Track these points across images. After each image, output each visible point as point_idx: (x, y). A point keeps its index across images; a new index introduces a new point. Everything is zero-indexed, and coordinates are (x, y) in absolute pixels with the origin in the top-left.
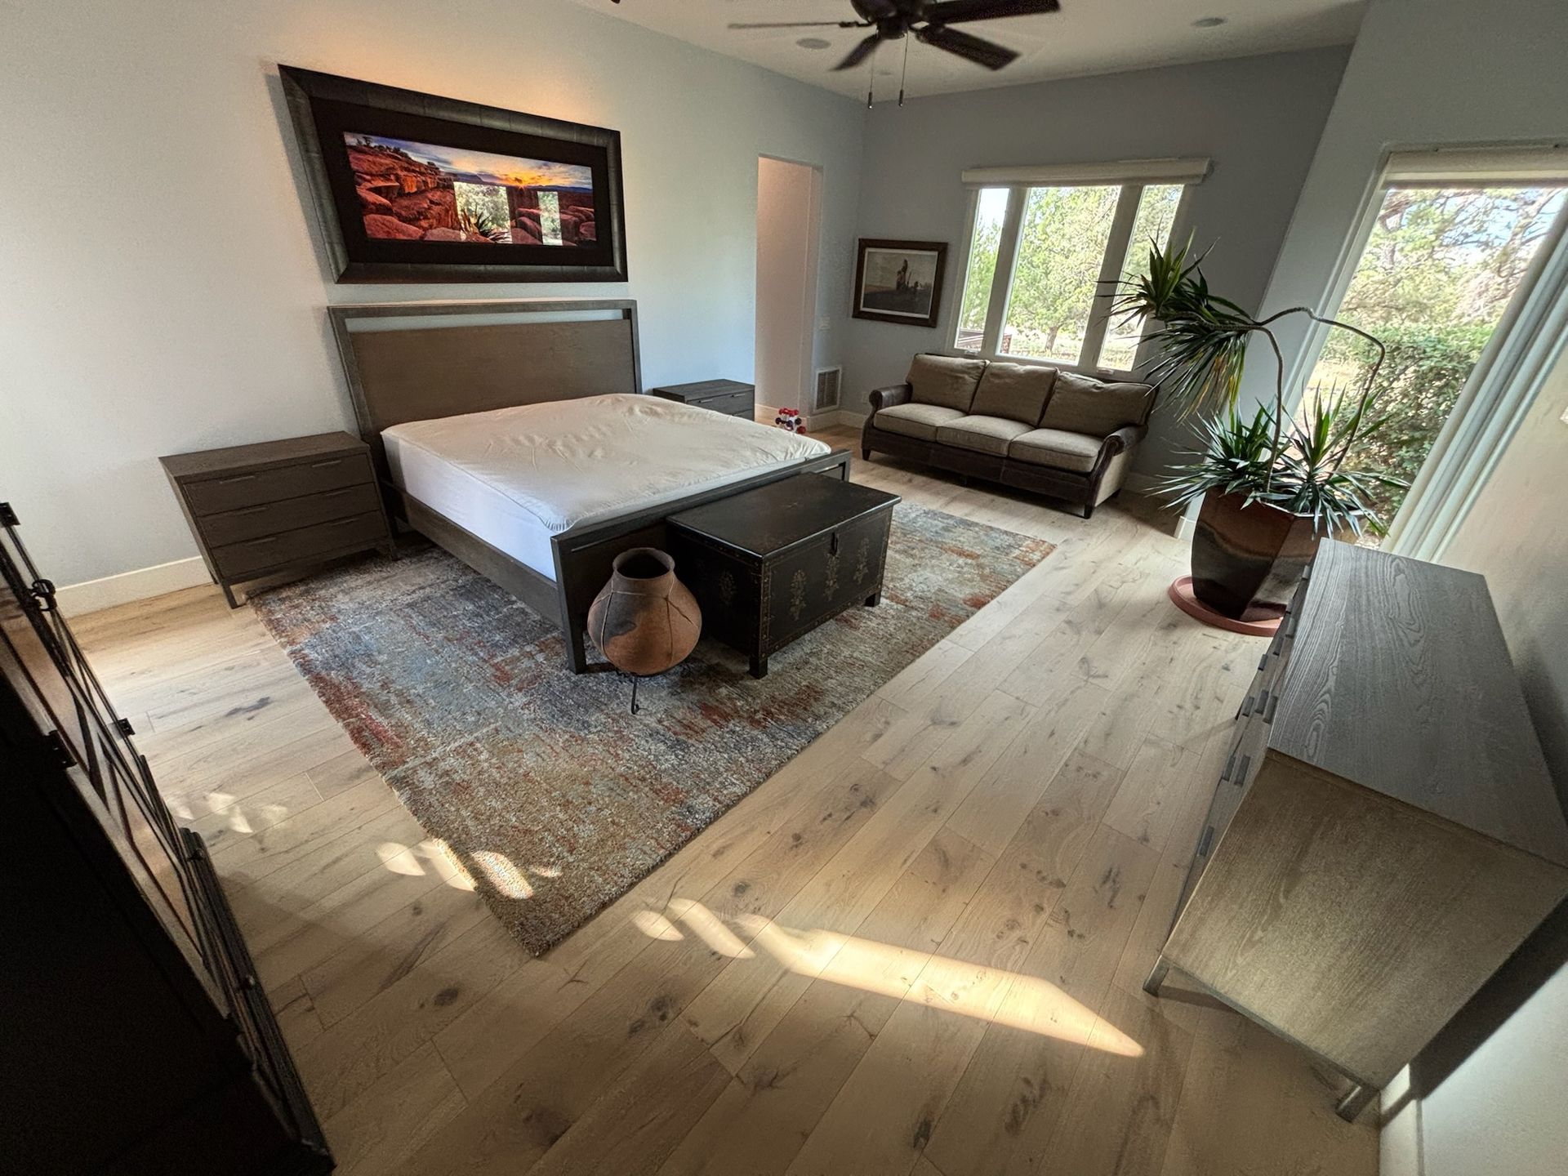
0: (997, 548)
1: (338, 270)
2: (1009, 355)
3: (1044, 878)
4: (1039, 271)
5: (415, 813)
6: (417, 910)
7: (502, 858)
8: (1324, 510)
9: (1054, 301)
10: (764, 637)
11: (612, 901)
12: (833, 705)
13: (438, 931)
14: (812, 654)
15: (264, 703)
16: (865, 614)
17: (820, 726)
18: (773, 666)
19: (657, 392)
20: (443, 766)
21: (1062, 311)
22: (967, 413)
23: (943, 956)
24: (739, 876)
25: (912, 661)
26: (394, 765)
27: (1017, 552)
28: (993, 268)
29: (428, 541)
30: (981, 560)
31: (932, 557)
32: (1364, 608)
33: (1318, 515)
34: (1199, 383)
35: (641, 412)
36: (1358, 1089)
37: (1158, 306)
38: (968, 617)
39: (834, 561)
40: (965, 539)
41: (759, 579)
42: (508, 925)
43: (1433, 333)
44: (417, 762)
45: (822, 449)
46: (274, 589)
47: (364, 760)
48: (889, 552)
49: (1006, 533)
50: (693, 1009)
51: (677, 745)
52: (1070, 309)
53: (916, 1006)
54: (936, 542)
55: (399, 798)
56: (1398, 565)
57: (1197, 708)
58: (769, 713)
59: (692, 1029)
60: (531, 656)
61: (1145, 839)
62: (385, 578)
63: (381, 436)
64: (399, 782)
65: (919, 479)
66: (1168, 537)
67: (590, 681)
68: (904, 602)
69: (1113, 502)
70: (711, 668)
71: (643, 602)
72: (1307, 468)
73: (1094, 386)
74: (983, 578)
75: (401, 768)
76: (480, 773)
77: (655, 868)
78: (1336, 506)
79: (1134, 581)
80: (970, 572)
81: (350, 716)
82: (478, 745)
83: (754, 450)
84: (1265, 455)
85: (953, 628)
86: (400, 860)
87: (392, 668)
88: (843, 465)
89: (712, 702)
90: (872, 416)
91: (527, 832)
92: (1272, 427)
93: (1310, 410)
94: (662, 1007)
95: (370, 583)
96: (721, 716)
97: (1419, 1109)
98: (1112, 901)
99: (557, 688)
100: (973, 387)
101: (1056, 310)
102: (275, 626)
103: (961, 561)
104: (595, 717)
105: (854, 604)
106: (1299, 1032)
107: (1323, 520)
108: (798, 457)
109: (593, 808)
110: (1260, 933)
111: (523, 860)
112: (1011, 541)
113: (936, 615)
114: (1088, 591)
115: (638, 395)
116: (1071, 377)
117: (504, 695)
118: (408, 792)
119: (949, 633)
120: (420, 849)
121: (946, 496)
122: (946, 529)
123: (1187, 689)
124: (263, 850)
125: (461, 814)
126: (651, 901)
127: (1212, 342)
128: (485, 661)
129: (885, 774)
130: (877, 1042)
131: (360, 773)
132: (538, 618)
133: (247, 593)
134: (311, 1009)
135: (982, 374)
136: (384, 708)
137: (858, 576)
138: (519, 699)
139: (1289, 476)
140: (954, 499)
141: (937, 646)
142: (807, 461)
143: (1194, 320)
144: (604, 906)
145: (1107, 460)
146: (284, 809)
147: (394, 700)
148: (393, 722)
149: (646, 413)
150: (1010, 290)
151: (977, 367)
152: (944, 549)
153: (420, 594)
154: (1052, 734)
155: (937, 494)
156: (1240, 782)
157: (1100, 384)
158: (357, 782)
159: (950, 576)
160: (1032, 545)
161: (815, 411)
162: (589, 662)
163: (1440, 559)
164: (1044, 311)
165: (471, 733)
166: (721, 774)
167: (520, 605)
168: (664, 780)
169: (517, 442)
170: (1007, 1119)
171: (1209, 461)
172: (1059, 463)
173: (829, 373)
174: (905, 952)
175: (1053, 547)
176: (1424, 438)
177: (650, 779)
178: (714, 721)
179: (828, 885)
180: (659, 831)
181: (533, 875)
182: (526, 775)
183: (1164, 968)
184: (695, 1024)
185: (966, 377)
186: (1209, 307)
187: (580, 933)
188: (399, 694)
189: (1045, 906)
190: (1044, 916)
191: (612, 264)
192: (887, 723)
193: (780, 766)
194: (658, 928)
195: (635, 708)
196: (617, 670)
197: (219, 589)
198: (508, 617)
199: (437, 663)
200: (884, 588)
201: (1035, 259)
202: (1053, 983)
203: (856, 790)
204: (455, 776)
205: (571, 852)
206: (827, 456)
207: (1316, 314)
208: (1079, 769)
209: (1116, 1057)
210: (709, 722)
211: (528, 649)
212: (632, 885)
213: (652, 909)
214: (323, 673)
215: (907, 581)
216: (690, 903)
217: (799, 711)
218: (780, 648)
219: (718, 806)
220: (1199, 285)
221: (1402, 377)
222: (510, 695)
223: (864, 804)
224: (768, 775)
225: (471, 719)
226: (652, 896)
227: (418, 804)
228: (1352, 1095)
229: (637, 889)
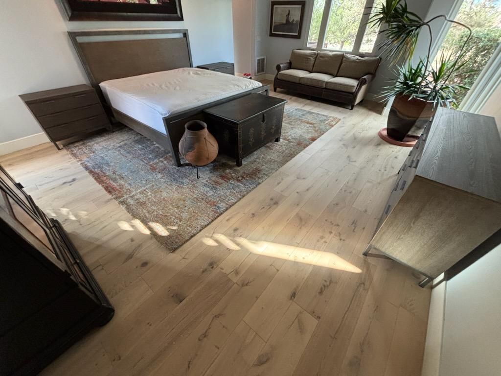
0: (321, 121)
1: (68, 15)
2: (327, 49)
3: (333, 224)
4: (339, 17)
5: (128, 212)
6: (132, 240)
7: (158, 224)
8: (438, 99)
9: (344, 30)
10: (240, 152)
11: (195, 235)
12: (264, 174)
13: (140, 246)
14: (257, 158)
15: (74, 180)
16: (275, 145)
17: (260, 181)
18: (244, 163)
19: (198, 67)
20: (136, 197)
21: (346, 34)
22: (311, 72)
23: (301, 247)
24: (235, 226)
25: (291, 159)
26: (120, 197)
27: (327, 122)
28: (322, 17)
29: (123, 125)
30: (315, 125)
31: (298, 125)
32: (452, 129)
33: (436, 101)
34: (399, 51)
35: (193, 74)
36: (427, 278)
37: (387, 17)
38: (310, 144)
39: (263, 125)
40: (310, 118)
41: (237, 131)
42: (162, 244)
43: (486, 31)
44: (127, 196)
45: (259, 84)
46: (73, 143)
47: (110, 196)
48: (283, 124)
49: (324, 115)
50: (221, 265)
51: (213, 188)
52: (349, 33)
53: (292, 261)
54: (300, 119)
55: (123, 207)
56: (464, 115)
57: (385, 170)
58: (243, 177)
59: (222, 271)
60: (162, 162)
61: (366, 211)
62: (110, 138)
63: (99, 86)
64: (122, 203)
65: (294, 98)
66: (380, 115)
67: (183, 169)
68: (288, 140)
69: (361, 104)
70: (223, 164)
71: (197, 140)
72: (434, 84)
73: (358, 59)
74: (316, 131)
75: (122, 198)
76: (149, 199)
77: (208, 225)
78: (442, 98)
79: (367, 130)
80: (311, 129)
81: (104, 183)
82: (147, 190)
83: (234, 85)
84: (419, 79)
85: (305, 148)
86: (125, 226)
87: (116, 167)
88: (267, 90)
89: (223, 174)
90: (277, 75)
91: (166, 216)
92: (423, 68)
93: (438, 60)
94: (212, 265)
95: (105, 140)
96: (227, 179)
97: (446, 284)
98: (354, 230)
99: (172, 172)
100: (313, 62)
101: (344, 34)
102: (74, 155)
103: (308, 125)
104: (185, 181)
105: (271, 141)
106: (410, 264)
107: (437, 104)
108: (250, 87)
109: (187, 208)
110: (403, 236)
111: (165, 224)
112: (325, 118)
113: (299, 144)
114: (352, 133)
115: (192, 68)
116: (349, 56)
117: (154, 174)
118: (125, 206)
119: (303, 150)
120: (131, 223)
121: (303, 103)
122: (303, 115)
123: (382, 165)
124: (81, 225)
125: (144, 212)
126: (207, 234)
127: (406, 32)
128: (147, 164)
129: (281, 195)
130: (279, 272)
131: (109, 201)
132: (163, 149)
133: (63, 145)
134: (103, 269)
135: (317, 56)
136: (115, 180)
137: (273, 131)
138: (160, 176)
139: (427, 87)
140: (306, 105)
141: (299, 154)
142: (254, 89)
143: (400, 22)
144: (192, 237)
145: (360, 87)
146: (86, 213)
147: (118, 177)
148: (118, 184)
149: (195, 74)
150: (327, 25)
151: (315, 54)
152: (302, 121)
153: (123, 143)
154: (337, 180)
155: (300, 103)
156: (402, 189)
157: (360, 58)
158: (109, 203)
159: (304, 131)
160: (332, 119)
161: (257, 74)
162: (182, 163)
163: (478, 112)
164: (340, 34)
165: (144, 187)
166: (228, 197)
167: (157, 145)
168: (210, 199)
169: (148, 85)
170: (319, 291)
171: (398, 83)
172: (343, 89)
173: (261, 59)
174: (288, 246)
175: (340, 120)
176: (475, 74)
177: (205, 199)
178: (225, 181)
179: (263, 228)
180: (209, 214)
181: (168, 229)
182: (164, 199)
183: (370, 248)
184: (223, 269)
185: (311, 58)
186: (407, 17)
187: (185, 245)
188: (119, 175)
189: (333, 232)
190: (332, 235)
191: (177, 13)
192: (282, 179)
193: (247, 193)
194: (210, 242)
195: (198, 177)
196: (191, 165)
197: (52, 144)
198: (154, 149)
199: (131, 165)
200: (281, 136)
201: (337, 12)
202: (335, 253)
203: (272, 200)
204: (140, 200)
205: (180, 221)
206: (261, 87)
207: (447, 18)
208: (345, 191)
209: (353, 273)
210: (223, 181)
211: (161, 159)
212: (201, 230)
213: (207, 237)
214: (93, 170)
215: (289, 133)
216: (220, 235)
217: (253, 176)
218: (246, 156)
219: (227, 206)
220: (404, 6)
221: (471, 51)
222: (156, 174)
223: (275, 204)
224: (243, 196)
225: (144, 182)
226: (207, 233)
227: (129, 209)
228: (425, 281)
229: (202, 231)
